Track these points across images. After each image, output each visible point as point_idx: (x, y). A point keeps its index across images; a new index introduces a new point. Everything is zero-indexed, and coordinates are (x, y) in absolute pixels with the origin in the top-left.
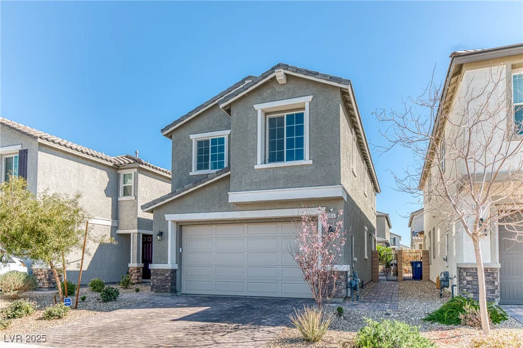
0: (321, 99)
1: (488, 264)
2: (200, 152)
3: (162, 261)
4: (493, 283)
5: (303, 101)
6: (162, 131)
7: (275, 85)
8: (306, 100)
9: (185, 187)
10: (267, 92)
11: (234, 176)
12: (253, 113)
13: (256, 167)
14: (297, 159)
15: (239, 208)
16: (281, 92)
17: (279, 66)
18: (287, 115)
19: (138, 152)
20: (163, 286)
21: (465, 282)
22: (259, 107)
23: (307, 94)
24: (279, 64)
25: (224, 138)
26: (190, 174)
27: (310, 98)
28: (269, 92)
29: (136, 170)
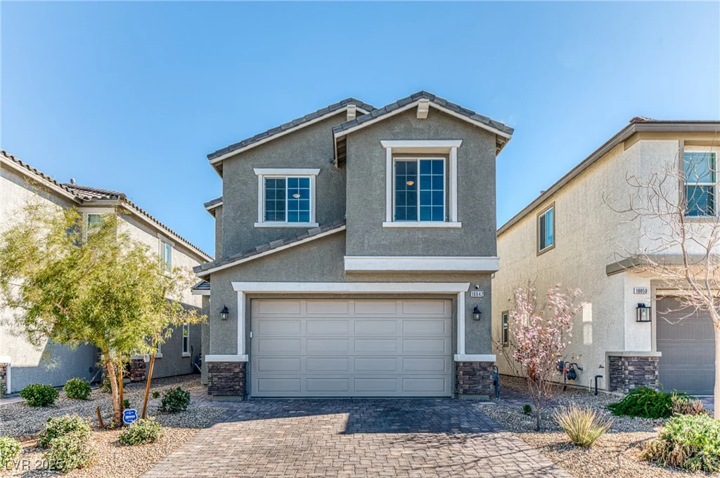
0: (472, 145)
1: (648, 352)
2: (269, 194)
3: (228, 350)
4: (654, 372)
5: (449, 146)
6: (210, 156)
7: (411, 119)
8: (454, 145)
9: (271, 243)
10: (399, 127)
11: (351, 235)
12: (380, 152)
13: (385, 225)
14: (434, 219)
15: (350, 278)
16: (418, 129)
17: (422, 94)
18: (421, 161)
19: (74, 179)
20: (230, 387)
21: (627, 372)
22: (389, 145)
23: (454, 137)
24: (422, 92)
25: (309, 179)
26: (255, 226)
27: (458, 143)
28: (403, 126)
29: (112, 211)
